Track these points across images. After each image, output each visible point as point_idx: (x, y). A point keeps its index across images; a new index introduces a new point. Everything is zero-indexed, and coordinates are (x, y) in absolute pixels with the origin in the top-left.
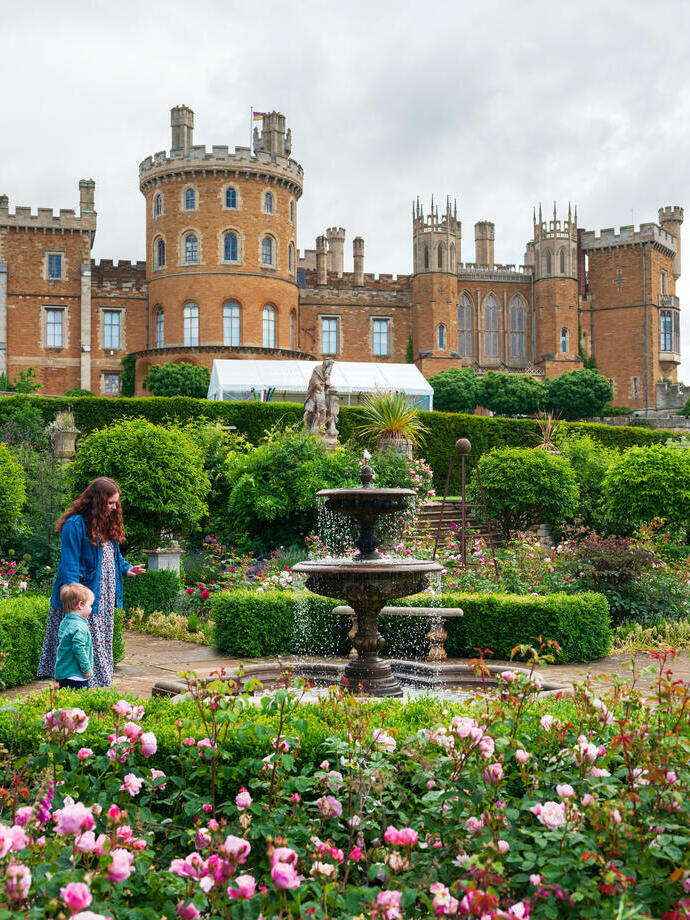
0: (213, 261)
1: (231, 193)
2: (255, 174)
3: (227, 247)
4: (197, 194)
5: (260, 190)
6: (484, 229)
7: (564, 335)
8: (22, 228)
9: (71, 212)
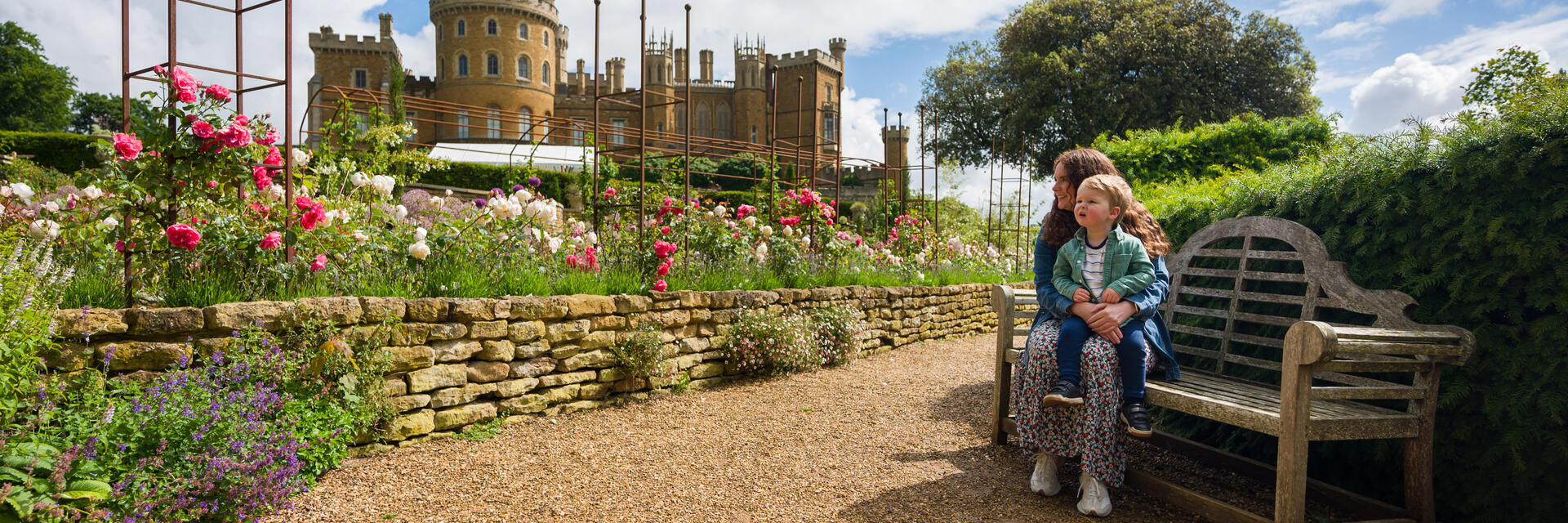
0: (479, 75)
1: (492, 25)
2: (511, 10)
3: (490, 64)
4: (466, 24)
5: (516, 22)
6: (706, 56)
7: (754, 131)
8: (333, 50)
9: (373, 38)
